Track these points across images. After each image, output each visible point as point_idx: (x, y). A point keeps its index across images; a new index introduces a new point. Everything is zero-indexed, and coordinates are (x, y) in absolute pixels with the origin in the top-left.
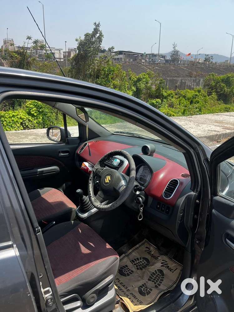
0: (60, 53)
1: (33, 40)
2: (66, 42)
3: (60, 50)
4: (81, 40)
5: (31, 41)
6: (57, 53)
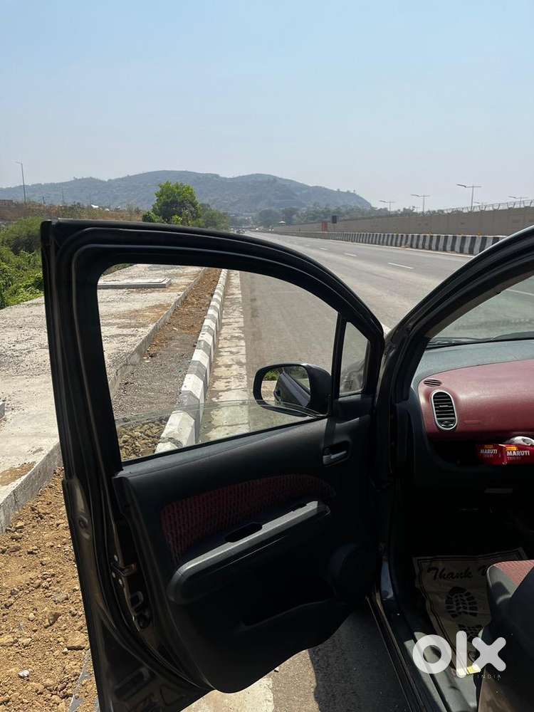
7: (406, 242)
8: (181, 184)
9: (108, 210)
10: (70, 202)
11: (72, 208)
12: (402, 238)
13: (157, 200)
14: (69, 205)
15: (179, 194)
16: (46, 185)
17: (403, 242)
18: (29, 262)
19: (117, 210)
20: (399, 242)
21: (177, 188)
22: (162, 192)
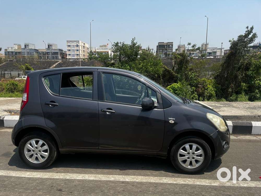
0: (221, 51)
1: (192, 45)
2: (222, 43)
3: (221, 49)
4: (234, 41)
5: (190, 46)
6: (219, 52)
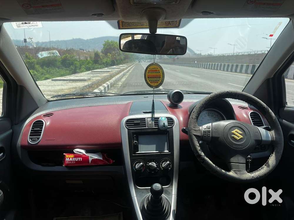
7: (202, 66)
8: (114, 41)
9: (85, 51)
10: (69, 48)
11: (69, 50)
12: (201, 65)
13: (103, 47)
14: (69, 49)
15: (112, 45)
16: (61, 41)
17: (201, 66)
18: (47, 72)
19: (89, 51)
20: (199, 66)
21: (112, 42)
22: (105, 44)
